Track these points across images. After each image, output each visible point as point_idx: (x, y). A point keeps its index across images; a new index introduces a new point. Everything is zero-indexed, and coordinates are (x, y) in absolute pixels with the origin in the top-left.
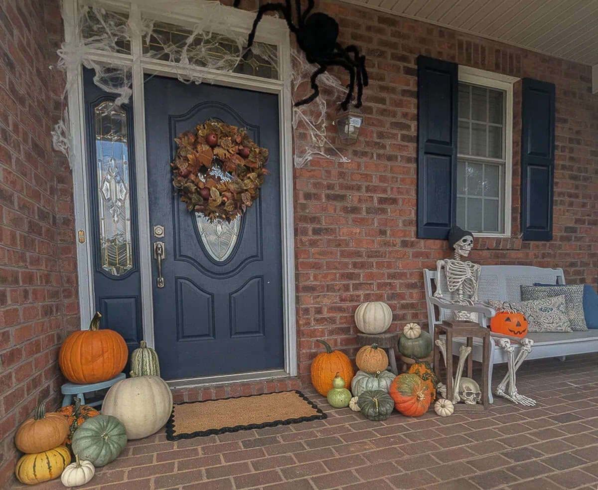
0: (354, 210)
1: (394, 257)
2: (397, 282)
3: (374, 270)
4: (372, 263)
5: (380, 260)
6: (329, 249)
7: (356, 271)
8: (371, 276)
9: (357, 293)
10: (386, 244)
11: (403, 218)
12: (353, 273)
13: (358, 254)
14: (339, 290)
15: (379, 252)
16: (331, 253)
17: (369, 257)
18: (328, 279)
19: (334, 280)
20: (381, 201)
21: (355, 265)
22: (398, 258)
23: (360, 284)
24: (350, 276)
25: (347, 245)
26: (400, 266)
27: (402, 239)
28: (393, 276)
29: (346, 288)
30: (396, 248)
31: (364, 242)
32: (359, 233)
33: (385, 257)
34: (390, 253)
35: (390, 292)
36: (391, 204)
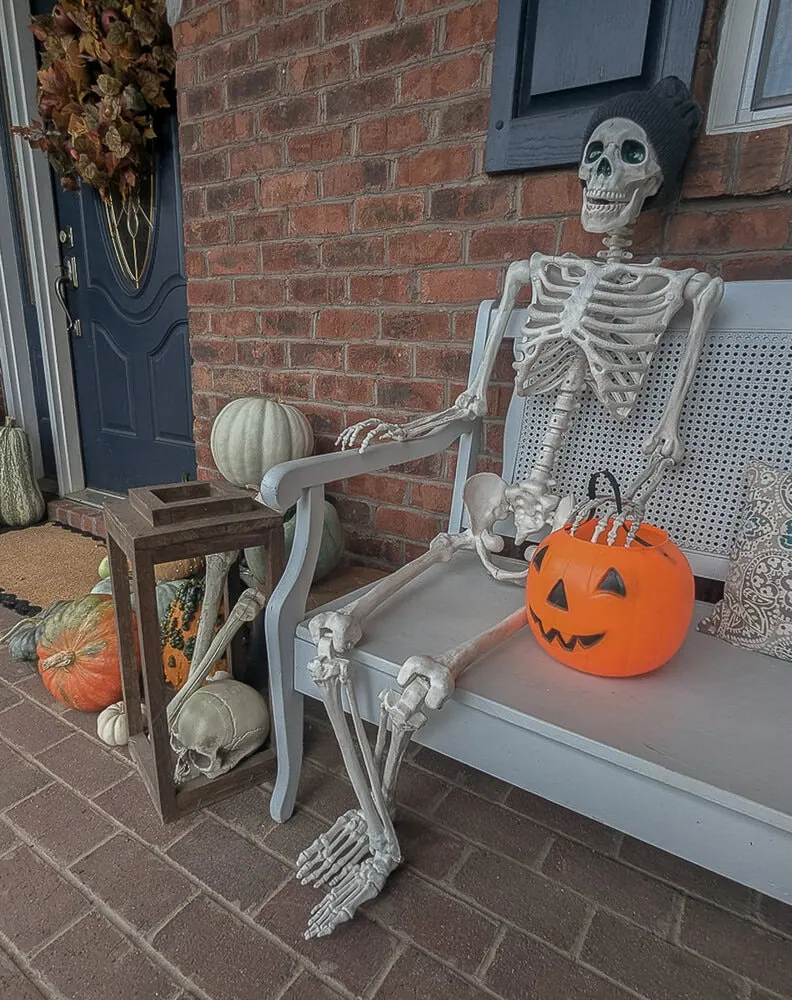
0: (297, 113)
1: (404, 260)
2: (410, 347)
3: (347, 306)
4: (342, 282)
5: (365, 270)
6: (240, 247)
7: (300, 308)
8: (337, 324)
9: (302, 372)
10: (384, 214)
11: (444, 103)
12: (294, 314)
13: (303, 255)
14: (261, 361)
15: (360, 244)
16: (245, 256)
17: (333, 262)
18: (239, 330)
19: (252, 331)
20: (376, 52)
21: (299, 291)
22: (418, 262)
23: (310, 348)
24: (287, 323)
25: (279, 232)
26: (426, 291)
27: (437, 187)
28: (397, 327)
29: (276, 356)
30: (415, 227)
31: (321, 216)
32: (307, 186)
33: (380, 260)
34: (394, 242)
35: (388, 378)
36: (405, 56)
